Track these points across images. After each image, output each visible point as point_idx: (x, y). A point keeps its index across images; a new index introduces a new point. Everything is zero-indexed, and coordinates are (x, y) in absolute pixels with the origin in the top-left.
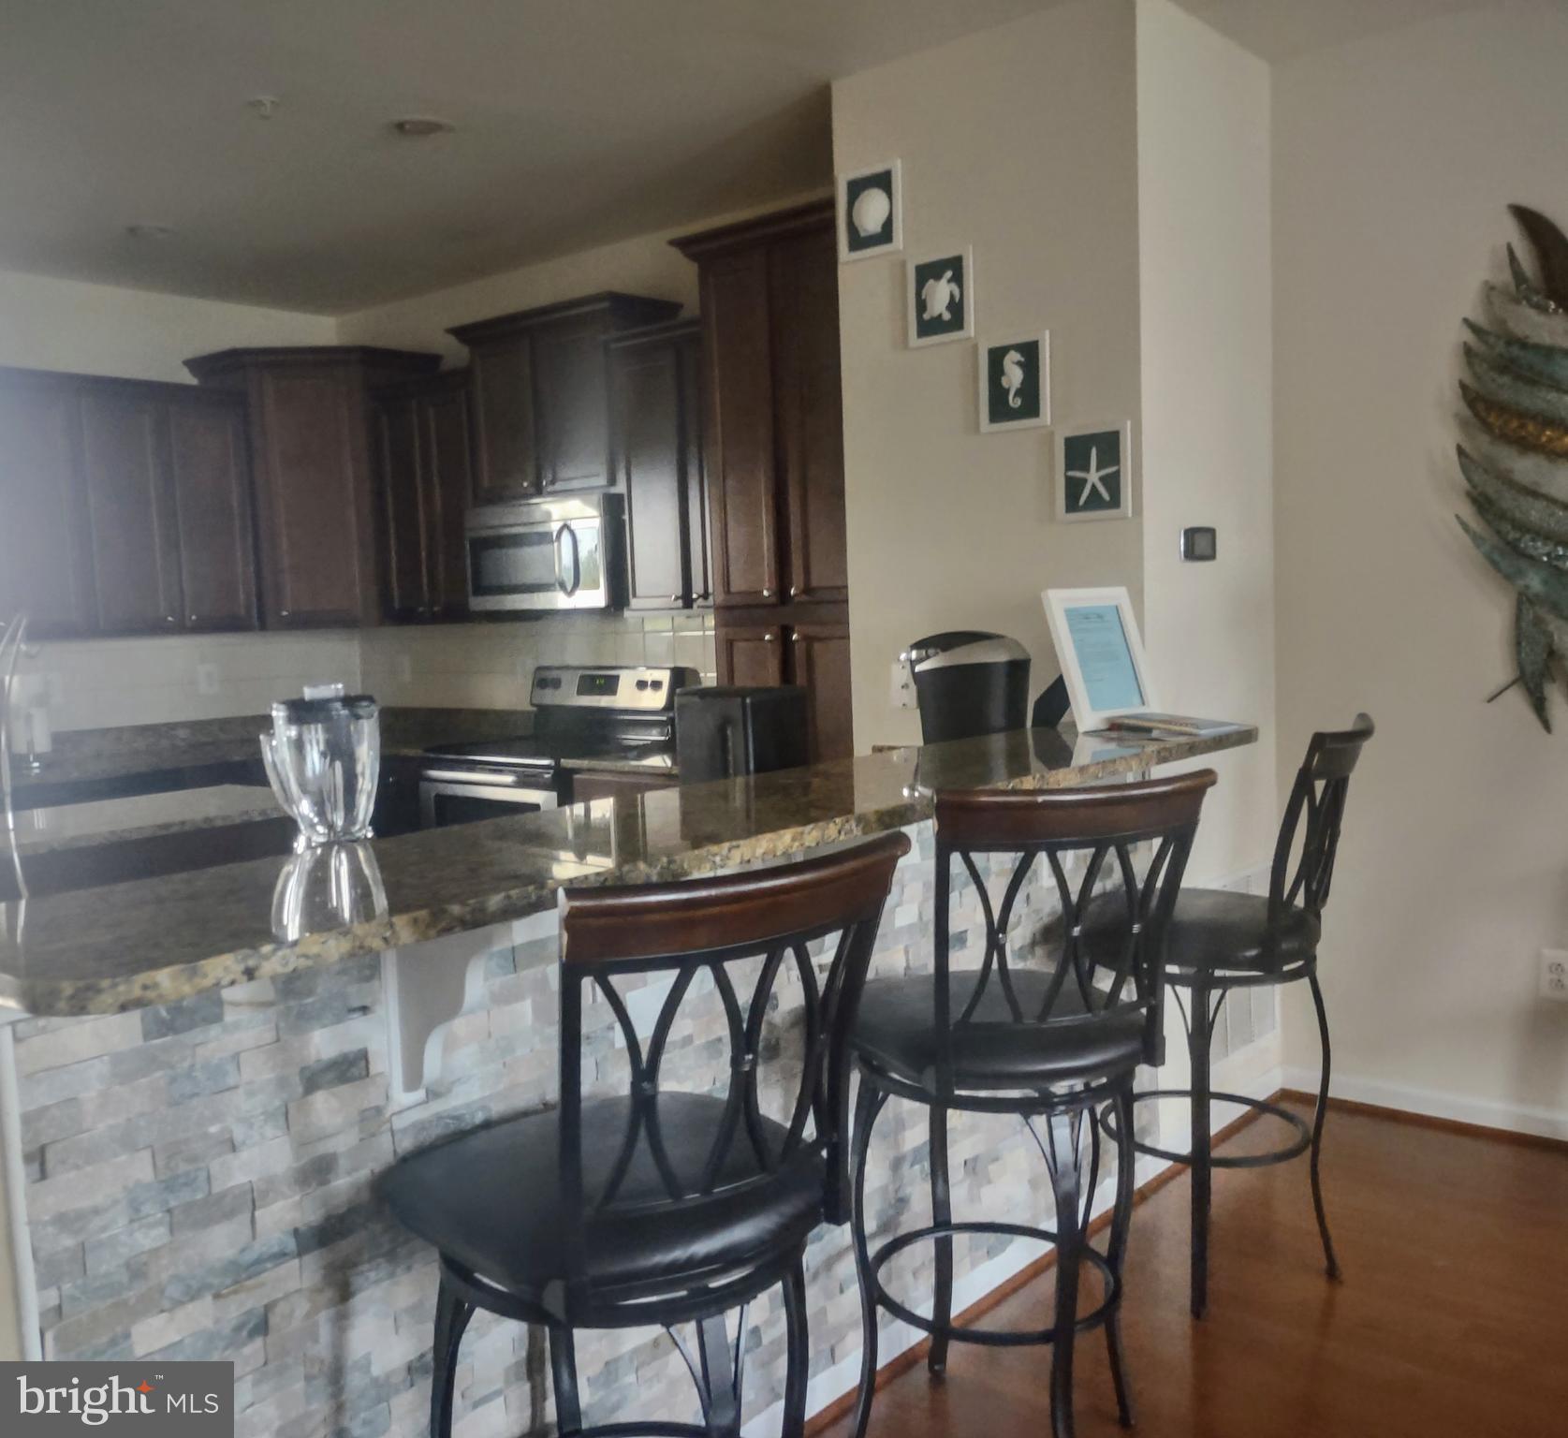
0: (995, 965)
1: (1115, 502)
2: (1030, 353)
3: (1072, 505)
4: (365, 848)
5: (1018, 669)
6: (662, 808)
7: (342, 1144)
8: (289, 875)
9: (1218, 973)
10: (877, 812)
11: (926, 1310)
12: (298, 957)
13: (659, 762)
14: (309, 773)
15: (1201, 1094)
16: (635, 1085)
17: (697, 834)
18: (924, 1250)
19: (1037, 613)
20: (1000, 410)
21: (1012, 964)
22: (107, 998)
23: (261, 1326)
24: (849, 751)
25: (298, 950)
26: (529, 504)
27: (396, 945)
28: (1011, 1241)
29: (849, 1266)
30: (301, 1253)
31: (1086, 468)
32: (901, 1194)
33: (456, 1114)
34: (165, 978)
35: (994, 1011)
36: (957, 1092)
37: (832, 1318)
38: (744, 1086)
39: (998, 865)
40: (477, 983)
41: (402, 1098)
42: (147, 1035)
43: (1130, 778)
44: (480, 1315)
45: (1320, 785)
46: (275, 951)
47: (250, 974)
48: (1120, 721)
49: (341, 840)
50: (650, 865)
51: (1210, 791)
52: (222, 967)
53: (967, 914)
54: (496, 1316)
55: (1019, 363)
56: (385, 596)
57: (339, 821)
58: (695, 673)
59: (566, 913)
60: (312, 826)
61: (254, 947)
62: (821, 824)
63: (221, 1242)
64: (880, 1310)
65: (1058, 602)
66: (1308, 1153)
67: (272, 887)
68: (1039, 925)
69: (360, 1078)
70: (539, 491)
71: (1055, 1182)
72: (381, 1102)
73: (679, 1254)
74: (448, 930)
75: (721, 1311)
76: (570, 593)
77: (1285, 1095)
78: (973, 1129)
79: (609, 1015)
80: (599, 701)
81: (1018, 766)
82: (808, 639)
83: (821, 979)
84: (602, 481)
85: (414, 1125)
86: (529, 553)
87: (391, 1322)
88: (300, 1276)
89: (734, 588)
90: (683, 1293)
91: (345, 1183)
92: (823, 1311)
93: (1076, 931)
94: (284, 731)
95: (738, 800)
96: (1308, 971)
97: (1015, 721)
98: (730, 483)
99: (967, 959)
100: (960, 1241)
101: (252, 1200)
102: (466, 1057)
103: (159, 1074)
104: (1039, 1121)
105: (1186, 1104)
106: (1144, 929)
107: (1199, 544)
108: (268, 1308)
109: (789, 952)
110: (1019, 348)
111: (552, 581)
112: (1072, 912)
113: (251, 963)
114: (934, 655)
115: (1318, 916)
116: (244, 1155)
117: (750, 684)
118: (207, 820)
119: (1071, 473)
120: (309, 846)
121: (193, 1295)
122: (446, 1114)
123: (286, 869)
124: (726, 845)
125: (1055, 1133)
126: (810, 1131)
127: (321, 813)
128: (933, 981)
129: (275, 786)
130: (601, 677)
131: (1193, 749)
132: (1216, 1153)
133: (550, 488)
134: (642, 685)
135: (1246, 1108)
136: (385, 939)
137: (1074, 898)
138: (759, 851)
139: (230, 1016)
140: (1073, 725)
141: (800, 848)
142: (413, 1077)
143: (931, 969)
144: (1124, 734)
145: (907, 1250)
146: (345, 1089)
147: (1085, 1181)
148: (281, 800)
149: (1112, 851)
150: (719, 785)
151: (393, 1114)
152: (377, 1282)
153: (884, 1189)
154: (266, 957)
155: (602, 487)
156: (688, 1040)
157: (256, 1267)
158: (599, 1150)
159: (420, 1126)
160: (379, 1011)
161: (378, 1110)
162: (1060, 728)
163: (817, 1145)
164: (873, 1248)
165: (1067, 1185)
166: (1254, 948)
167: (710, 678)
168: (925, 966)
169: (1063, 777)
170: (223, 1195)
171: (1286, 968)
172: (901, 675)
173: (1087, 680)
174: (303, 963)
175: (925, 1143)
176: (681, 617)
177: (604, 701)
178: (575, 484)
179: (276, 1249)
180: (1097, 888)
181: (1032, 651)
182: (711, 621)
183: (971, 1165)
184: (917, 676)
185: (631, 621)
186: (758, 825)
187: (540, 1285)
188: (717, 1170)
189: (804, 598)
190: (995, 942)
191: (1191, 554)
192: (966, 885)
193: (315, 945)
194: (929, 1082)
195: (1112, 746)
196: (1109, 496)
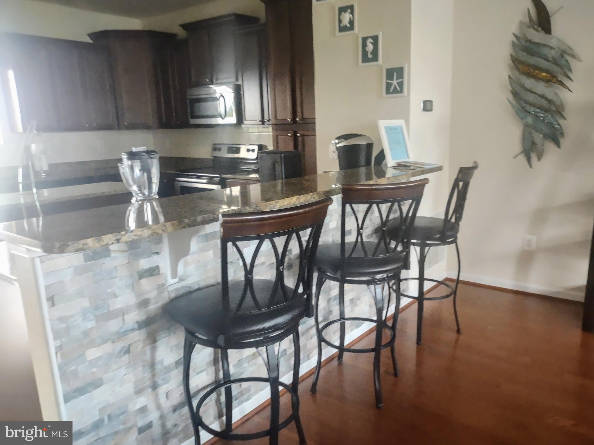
0: (359, 240)
1: (401, 91)
2: (375, 39)
3: (388, 92)
4: (156, 202)
5: (370, 146)
6: (255, 190)
7: (152, 295)
8: (131, 210)
9: (428, 242)
10: (323, 191)
11: (337, 344)
12: (134, 236)
13: (254, 176)
14: (136, 177)
15: (421, 279)
16: (246, 276)
17: (266, 198)
18: (337, 326)
19: (376, 128)
20: (365, 59)
21: (365, 239)
22: (71, 248)
23: (128, 351)
24: (316, 173)
25: (134, 233)
26: (209, 87)
27: (167, 232)
28: (363, 323)
29: (314, 331)
30: (140, 328)
31: (392, 80)
32: (330, 309)
33: (189, 286)
34: (90, 241)
35: (359, 254)
36: (347, 278)
37: (309, 346)
38: (280, 276)
39: (361, 208)
40: (194, 245)
41: (171, 281)
42: (86, 261)
43: (403, 181)
44: (198, 346)
45: (461, 184)
46: (126, 233)
47: (118, 241)
48: (400, 163)
49: (148, 199)
50: (250, 208)
51: (427, 185)
52: (108, 238)
53: (351, 224)
54: (204, 347)
55: (372, 43)
56: (160, 118)
57: (146, 192)
58: (266, 146)
59: (222, 222)
60: (137, 194)
61: (119, 232)
62: (305, 195)
63: (114, 325)
64: (323, 343)
65: (383, 124)
66: (453, 296)
67: (125, 213)
68: (374, 228)
69: (156, 275)
70: (212, 83)
71: (376, 304)
72: (164, 282)
73: (260, 327)
74: (185, 227)
75: (273, 344)
76: (223, 119)
77: (447, 279)
78: (352, 290)
79: (238, 256)
80: (234, 156)
81: (369, 177)
82: (303, 136)
83: (304, 244)
84: (233, 80)
85: (175, 289)
86: (209, 104)
87: (169, 349)
88: (139, 336)
89: (278, 118)
90: (261, 338)
91: (153, 307)
92: (305, 345)
93: (385, 229)
94: (126, 162)
95: (279, 187)
96: (455, 241)
97: (368, 163)
98: (277, 82)
99: (351, 239)
100: (348, 323)
101: (122, 312)
102: (191, 269)
103: (90, 273)
104: (372, 287)
105: (417, 282)
106: (406, 229)
107: (428, 106)
108: (130, 345)
109: (294, 235)
110: (371, 37)
111: (217, 114)
112: (384, 224)
113: (118, 237)
114: (344, 141)
115: (458, 225)
116: (119, 299)
117: (283, 150)
118: (103, 193)
119: (388, 81)
120: (137, 201)
121: (105, 342)
122: (185, 286)
123: (130, 208)
124: (275, 201)
125: (377, 290)
126: (301, 290)
127: (140, 190)
128: (340, 246)
129: (124, 181)
130: (234, 147)
131: (423, 172)
132: (426, 296)
133: (216, 82)
134: (248, 150)
135: (435, 283)
136: (163, 230)
137: (384, 219)
138: (286, 203)
139: (113, 255)
140: (386, 165)
141: (299, 203)
142: (174, 274)
143: (340, 241)
144: (402, 168)
145: (332, 326)
146: (151, 278)
147: (386, 305)
148: (126, 186)
149: (396, 204)
150: (273, 183)
151: (168, 286)
152: (164, 337)
153: (324, 308)
154: (123, 235)
155: (234, 82)
156: (263, 263)
157: (125, 333)
158: (234, 296)
159: (176, 290)
160: (162, 253)
161: (163, 285)
162: (382, 166)
163: (303, 294)
164: (321, 326)
165: (380, 305)
166: (439, 234)
167: (271, 148)
168: (338, 240)
169: (382, 181)
170: (113, 311)
171: (448, 241)
172: (333, 148)
173: (391, 149)
174: (136, 238)
175: (337, 294)
176: (261, 128)
177: (236, 156)
178: (225, 81)
179: (131, 328)
180: (391, 217)
181: (374, 140)
182: (271, 129)
183: (352, 301)
184: (337, 148)
185: (245, 129)
186: (286, 195)
187: (217, 337)
188: (272, 301)
189: (301, 122)
190: (359, 233)
191: (425, 109)
192: (351, 215)
193: (139, 232)
194: (338, 275)
195: (398, 172)
196: (399, 90)
